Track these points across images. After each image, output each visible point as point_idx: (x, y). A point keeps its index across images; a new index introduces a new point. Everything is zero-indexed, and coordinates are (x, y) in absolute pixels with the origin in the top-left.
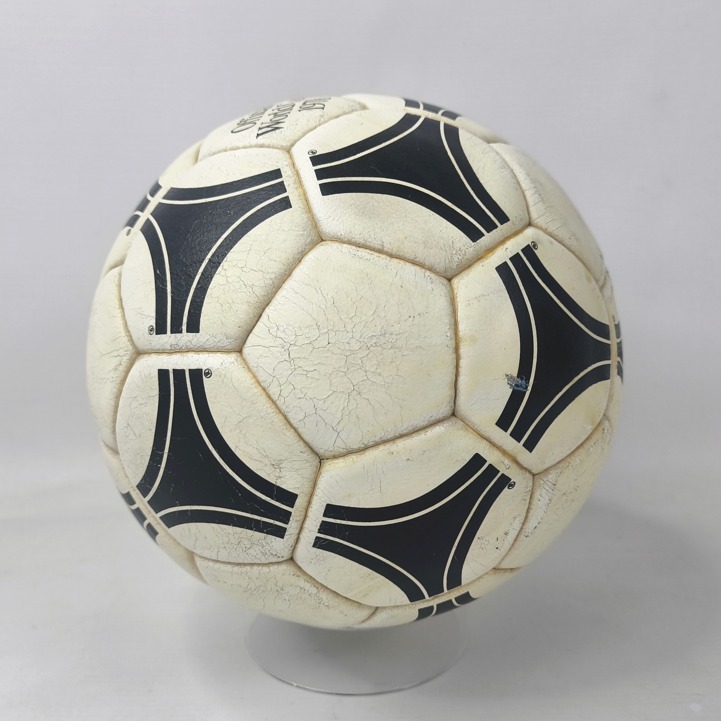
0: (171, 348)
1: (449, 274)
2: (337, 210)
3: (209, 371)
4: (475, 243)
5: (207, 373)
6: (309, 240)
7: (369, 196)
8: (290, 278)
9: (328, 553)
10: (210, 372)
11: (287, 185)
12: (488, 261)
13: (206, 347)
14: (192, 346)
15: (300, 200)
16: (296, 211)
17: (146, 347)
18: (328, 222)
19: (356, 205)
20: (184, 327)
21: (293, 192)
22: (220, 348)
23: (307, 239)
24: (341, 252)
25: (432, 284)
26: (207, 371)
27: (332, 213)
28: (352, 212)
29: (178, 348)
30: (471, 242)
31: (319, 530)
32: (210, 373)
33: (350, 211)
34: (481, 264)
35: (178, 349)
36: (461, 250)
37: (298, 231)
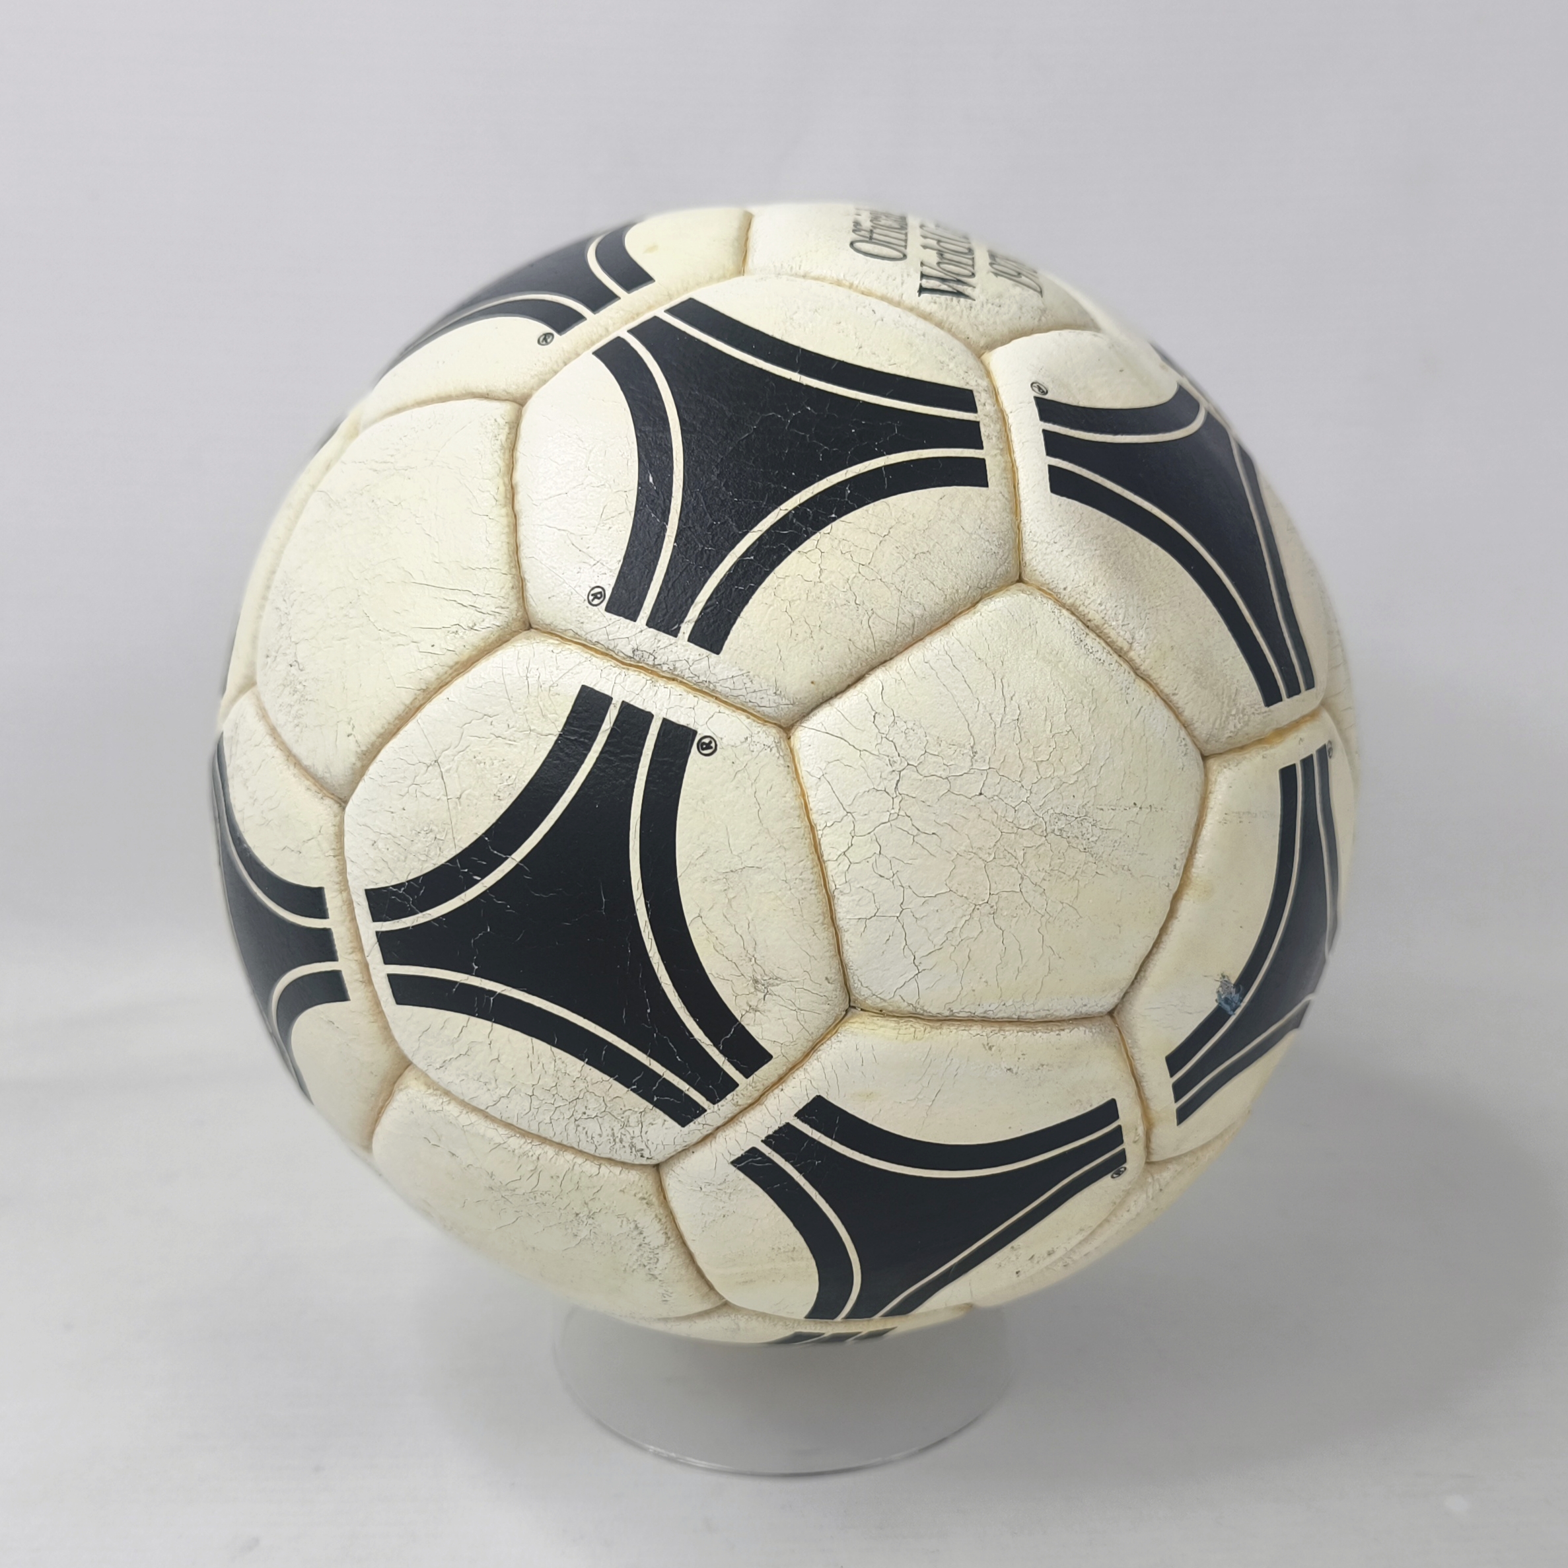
0: (632, 655)
1: (1209, 748)
2: (1071, 536)
3: (710, 742)
4: (1267, 709)
5: (704, 743)
6: (1001, 570)
7: (1128, 534)
8: (945, 629)
9: (750, 1185)
10: (713, 745)
11: (986, 434)
12: (1272, 751)
13: (719, 689)
14: (687, 674)
15: (1005, 478)
16: (995, 501)
17: (564, 623)
18: (1048, 551)
19: (1105, 541)
20: (686, 628)
21: (996, 455)
22: (750, 704)
23: (1001, 565)
24: (1059, 623)
25: (1186, 757)
26: (707, 741)
27: (1061, 537)
28: (1098, 552)
29: (651, 663)
30: (1263, 704)
31: (768, 1137)
32: (711, 748)
33: (1093, 548)
34: (1262, 753)
35: (648, 664)
36: (1245, 712)
37: (988, 541)
